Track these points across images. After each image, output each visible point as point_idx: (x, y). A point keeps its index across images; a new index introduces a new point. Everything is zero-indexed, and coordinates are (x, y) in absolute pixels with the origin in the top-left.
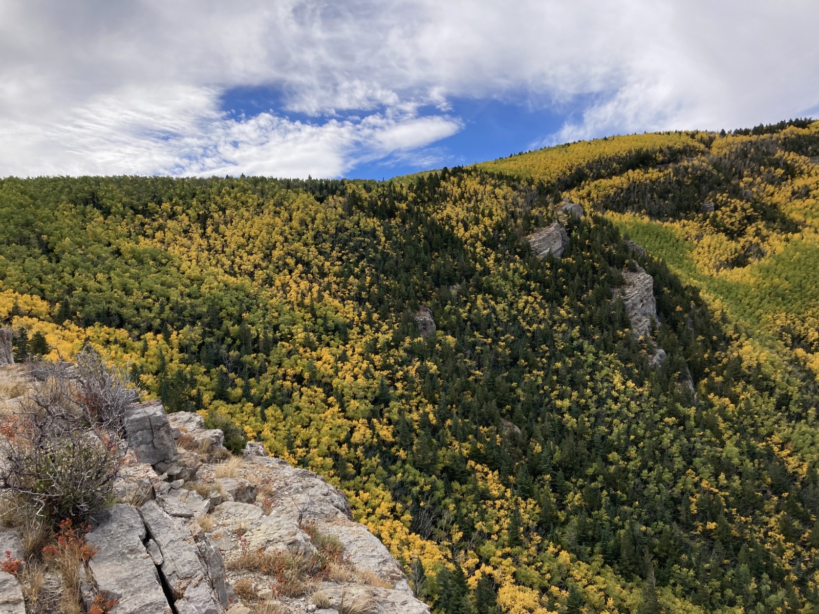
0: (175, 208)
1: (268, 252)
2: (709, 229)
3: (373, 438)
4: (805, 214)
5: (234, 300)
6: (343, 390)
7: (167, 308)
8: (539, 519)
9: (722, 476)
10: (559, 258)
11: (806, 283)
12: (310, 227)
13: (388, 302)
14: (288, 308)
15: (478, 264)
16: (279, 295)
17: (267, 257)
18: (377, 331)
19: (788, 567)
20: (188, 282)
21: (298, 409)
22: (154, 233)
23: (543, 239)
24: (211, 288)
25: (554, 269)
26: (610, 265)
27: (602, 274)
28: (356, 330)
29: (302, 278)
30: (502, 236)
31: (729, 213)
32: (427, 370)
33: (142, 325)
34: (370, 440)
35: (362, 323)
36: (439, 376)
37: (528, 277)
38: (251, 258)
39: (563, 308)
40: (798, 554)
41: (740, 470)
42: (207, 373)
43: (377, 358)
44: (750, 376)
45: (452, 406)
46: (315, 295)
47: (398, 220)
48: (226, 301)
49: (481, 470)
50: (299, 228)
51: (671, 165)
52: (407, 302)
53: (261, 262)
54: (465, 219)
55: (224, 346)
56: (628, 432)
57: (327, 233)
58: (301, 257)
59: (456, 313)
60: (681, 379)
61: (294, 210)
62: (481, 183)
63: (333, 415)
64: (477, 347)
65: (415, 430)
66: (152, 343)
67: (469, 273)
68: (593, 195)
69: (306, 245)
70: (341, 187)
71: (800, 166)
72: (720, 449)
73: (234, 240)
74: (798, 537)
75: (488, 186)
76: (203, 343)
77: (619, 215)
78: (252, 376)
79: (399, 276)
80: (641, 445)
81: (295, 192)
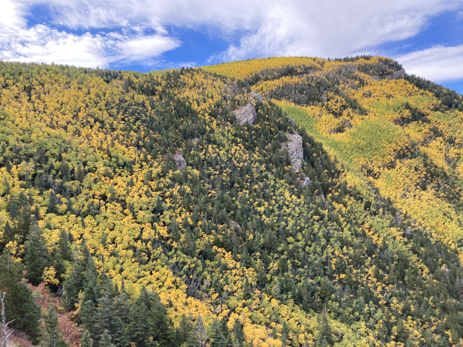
0: (7, 81)
1: (75, 113)
2: (325, 111)
3: (155, 235)
4: (370, 106)
5: (55, 144)
6: (133, 205)
7: (7, 149)
8: (257, 280)
9: (345, 248)
10: (252, 124)
11: (372, 142)
12: (102, 98)
13: (157, 148)
14: (92, 150)
15: (207, 126)
16: (85, 142)
17: (75, 116)
18: (151, 166)
19: (380, 296)
20: (21, 131)
21: (106, 218)
23: (243, 113)
24: (38, 136)
25: (250, 131)
26: (279, 130)
27: (276, 134)
28: (137, 165)
29: (99, 131)
30: (220, 110)
31: (334, 103)
32: (185, 190)
34: (154, 237)
35: (141, 161)
36: (192, 194)
37: (235, 135)
38: (65, 117)
39: (255, 153)
40: (383, 288)
41: (352, 244)
42: (40, 194)
43: (153, 184)
44: (351, 192)
45: (200, 212)
46: (110, 143)
47: (158, 97)
48: (50, 145)
49: (221, 252)
50: (95, 99)
51: (305, 75)
52: (168, 148)
53: (71, 120)
54: (198, 99)
55: (51, 176)
56: (295, 225)
57: (113, 103)
58: (98, 118)
59: (197, 155)
60: (318, 194)
61: (91, 87)
62: (205, 78)
63: (129, 221)
64: (211, 177)
65: (180, 229)
67: (203, 131)
68: (264, 90)
69: (100, 110)
70: (119, 75)
71: (366, 80)
72: (341, 233)
73: (52, 105)
74: (382, 279)
75: (209, 80)
76: (36, 173)
77: (278, 101)
78: (72, 196)
79: (162, 132)
80: (303, 232)
81: (90, 76)
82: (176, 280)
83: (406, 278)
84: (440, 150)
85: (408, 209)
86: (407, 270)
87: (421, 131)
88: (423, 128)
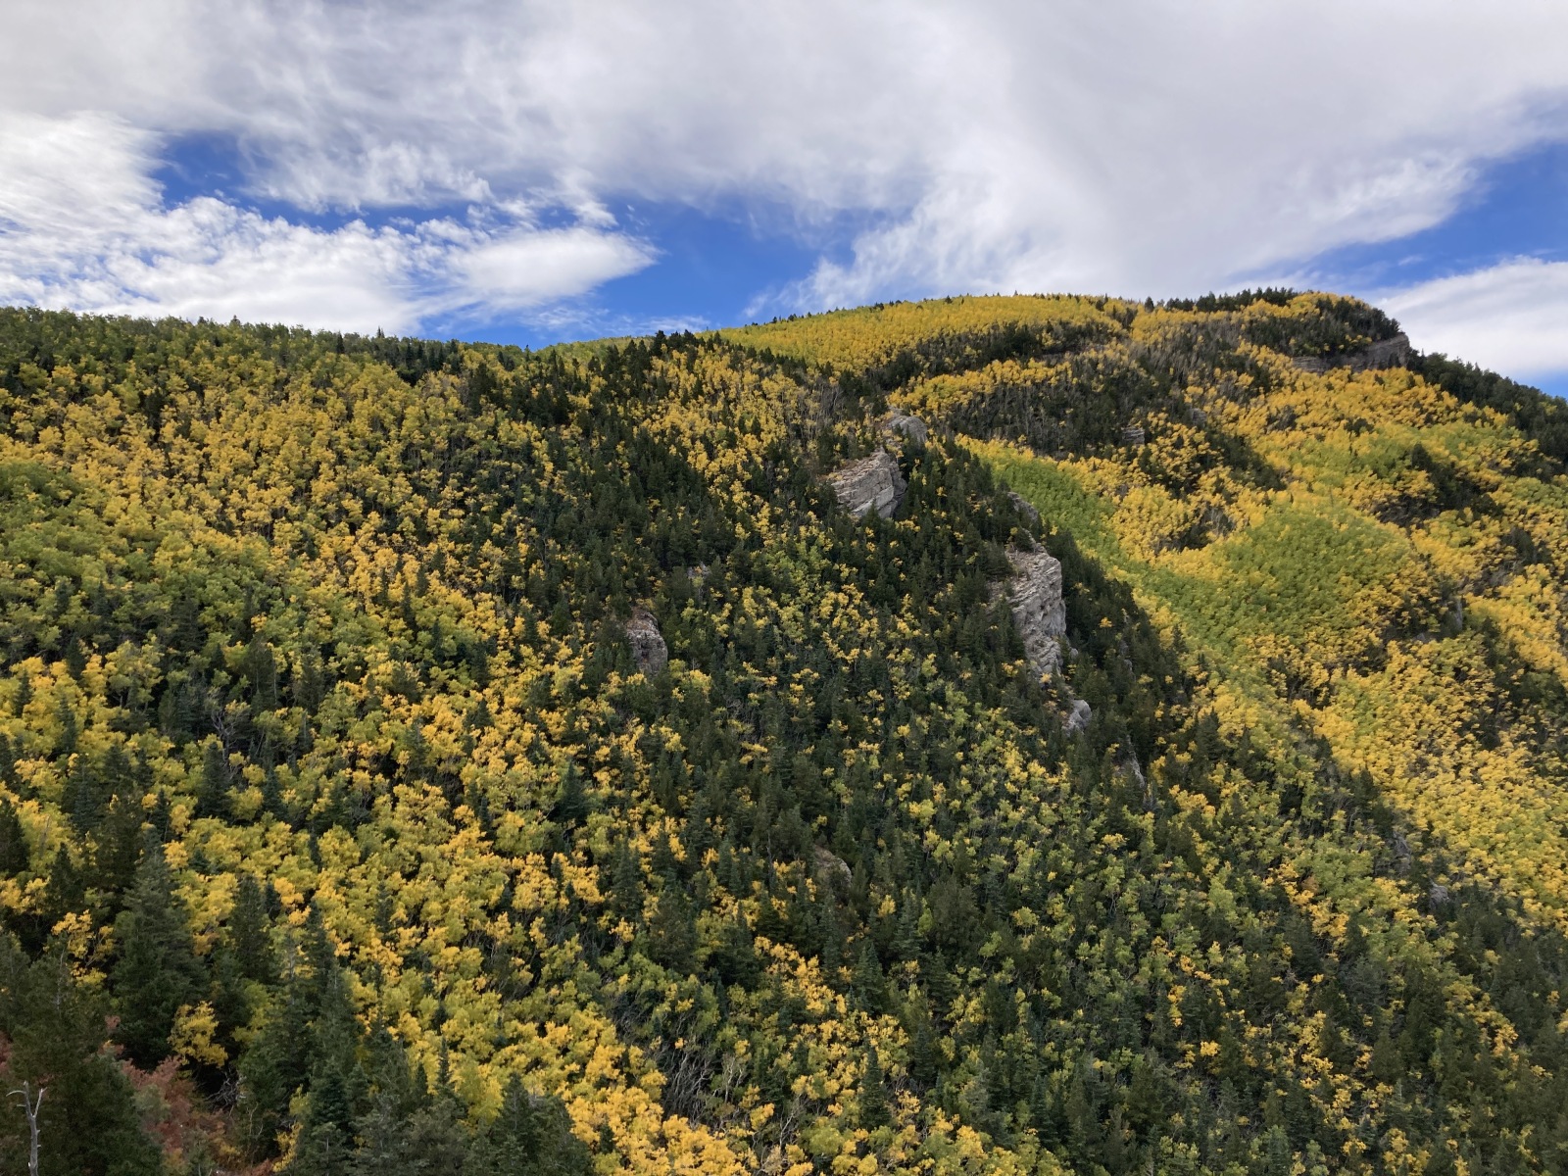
0: (85, 378)
1: (301, 482)
2: (1139, 476)
3: (558, 896)
4: (1291, 458)
5: (232, 585)
6: (485, 791)
7: (75, 600)
8: (908, 1059)
9: (1215, 948)
10: (890, 519)
11: (1304, 581)
12: (392, 433)
13: (569, 598)
14: (353, 605)
15: (739, 525)
16: (332, 577)
17: (302, 494)
18: (549, 659)
19: (1346, 1123)
20: (123, 542)
21: (391, 833)
22: (37, 431)
23: (860, 481)
24: (177, 559)
25: (882, 541)
26: (984, 538)
27: (971, 553)
28: (503, 656)
29: (380, 543)
30: (783, 474)
31: (1169, 448)
32: (660, 741)
33: (14, 639)
34: (554, 902)
35: (516, 641)
36: (685, 755)
37: (834, 556)
38: (266, 494)
39: (902, 616)
40: (1356, 1095)
41: (1241, 934)
42: (177, 752)
43: (554, 720)
44: (1232, 752)
45: (713, 819)
46: (412, 580)
47: (576, 429)
48: (214, 588)
49: (783, 957)
50: (369, 436)
51: (1067, 355)
52: (608, 598)
53: (288, 505)
54: (709, 436)
55: (214, 691)
56: (1040, 865)
57: (429, 449)
58: (375, 497)
59: (705, 622)
60: (1121, 758)
61: (355, 396)
62: (733, 366)
63: (468, 846)
64: (751, 695)
65: (643, 876)
66: (40, 683)
67: (724, 543)
68: (932, 404)
69: (385, 471)
70: (450, 356)
71: (1278, 373)
72: (1203, 895)
73: (227, 454)
74: (1352, 1063)
75: (747, 373)
76: (165, 683)
77: (980, 443)
78: (281, 758)
79: (588, 545)
80: (1070, 890)
81: (355, 360)
82: (626, 1055)
83: (1436, 1059)
84: (1542, 607)
85: (1434, 815)
86: (1439, 1032)
87: (1471, 542)
88: (1477, 534)
